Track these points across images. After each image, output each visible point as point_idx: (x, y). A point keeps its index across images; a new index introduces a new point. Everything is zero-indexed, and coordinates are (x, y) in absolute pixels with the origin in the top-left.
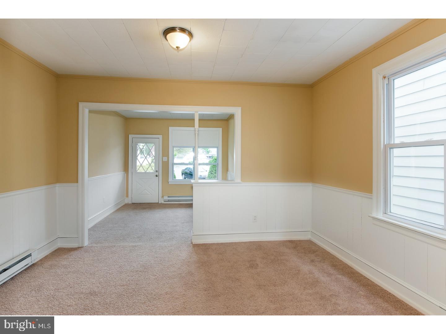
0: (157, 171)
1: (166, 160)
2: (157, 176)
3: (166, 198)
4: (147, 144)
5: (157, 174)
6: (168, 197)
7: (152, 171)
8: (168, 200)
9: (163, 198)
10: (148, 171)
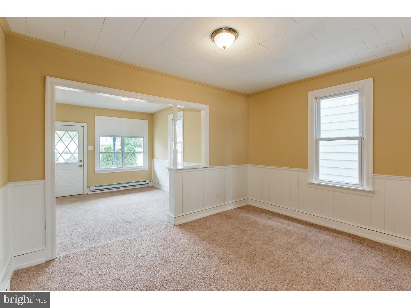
0: (81, 161)
1: (92, 149)
2: (81, 166)
3: (93, 188)
4: (68, 132)
5: (81, 163)
6: (95, 187)
7: (75, 161)
8: (95, 190)
9: (89, 188)
10: (68, 162)
